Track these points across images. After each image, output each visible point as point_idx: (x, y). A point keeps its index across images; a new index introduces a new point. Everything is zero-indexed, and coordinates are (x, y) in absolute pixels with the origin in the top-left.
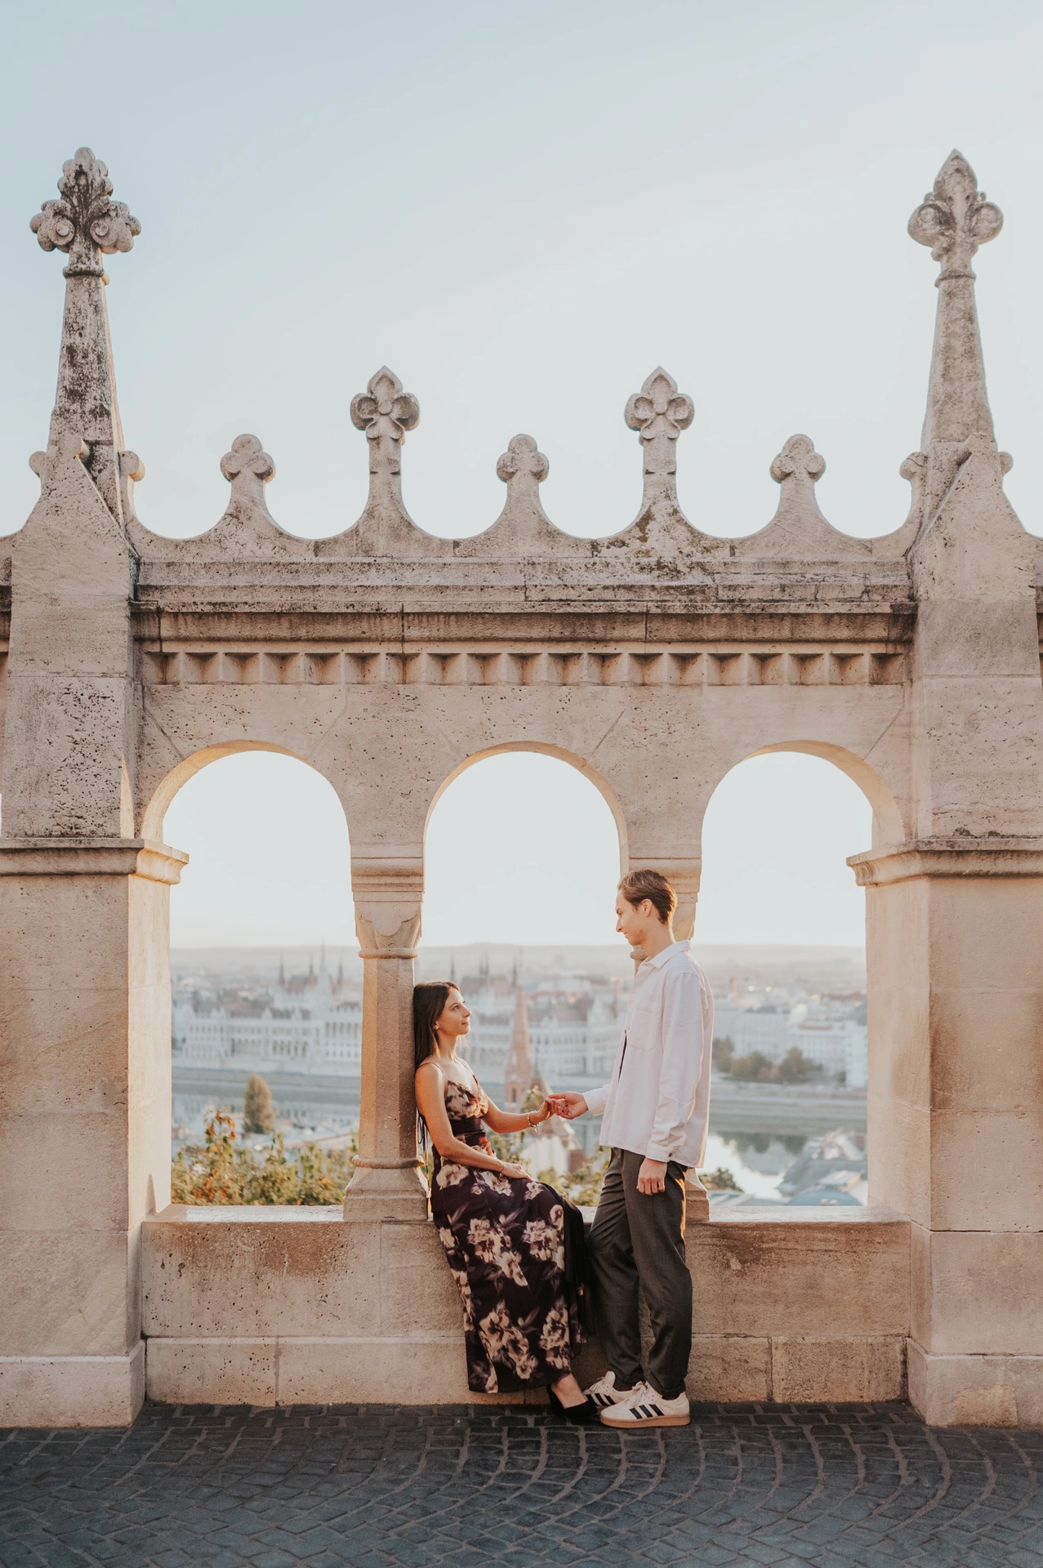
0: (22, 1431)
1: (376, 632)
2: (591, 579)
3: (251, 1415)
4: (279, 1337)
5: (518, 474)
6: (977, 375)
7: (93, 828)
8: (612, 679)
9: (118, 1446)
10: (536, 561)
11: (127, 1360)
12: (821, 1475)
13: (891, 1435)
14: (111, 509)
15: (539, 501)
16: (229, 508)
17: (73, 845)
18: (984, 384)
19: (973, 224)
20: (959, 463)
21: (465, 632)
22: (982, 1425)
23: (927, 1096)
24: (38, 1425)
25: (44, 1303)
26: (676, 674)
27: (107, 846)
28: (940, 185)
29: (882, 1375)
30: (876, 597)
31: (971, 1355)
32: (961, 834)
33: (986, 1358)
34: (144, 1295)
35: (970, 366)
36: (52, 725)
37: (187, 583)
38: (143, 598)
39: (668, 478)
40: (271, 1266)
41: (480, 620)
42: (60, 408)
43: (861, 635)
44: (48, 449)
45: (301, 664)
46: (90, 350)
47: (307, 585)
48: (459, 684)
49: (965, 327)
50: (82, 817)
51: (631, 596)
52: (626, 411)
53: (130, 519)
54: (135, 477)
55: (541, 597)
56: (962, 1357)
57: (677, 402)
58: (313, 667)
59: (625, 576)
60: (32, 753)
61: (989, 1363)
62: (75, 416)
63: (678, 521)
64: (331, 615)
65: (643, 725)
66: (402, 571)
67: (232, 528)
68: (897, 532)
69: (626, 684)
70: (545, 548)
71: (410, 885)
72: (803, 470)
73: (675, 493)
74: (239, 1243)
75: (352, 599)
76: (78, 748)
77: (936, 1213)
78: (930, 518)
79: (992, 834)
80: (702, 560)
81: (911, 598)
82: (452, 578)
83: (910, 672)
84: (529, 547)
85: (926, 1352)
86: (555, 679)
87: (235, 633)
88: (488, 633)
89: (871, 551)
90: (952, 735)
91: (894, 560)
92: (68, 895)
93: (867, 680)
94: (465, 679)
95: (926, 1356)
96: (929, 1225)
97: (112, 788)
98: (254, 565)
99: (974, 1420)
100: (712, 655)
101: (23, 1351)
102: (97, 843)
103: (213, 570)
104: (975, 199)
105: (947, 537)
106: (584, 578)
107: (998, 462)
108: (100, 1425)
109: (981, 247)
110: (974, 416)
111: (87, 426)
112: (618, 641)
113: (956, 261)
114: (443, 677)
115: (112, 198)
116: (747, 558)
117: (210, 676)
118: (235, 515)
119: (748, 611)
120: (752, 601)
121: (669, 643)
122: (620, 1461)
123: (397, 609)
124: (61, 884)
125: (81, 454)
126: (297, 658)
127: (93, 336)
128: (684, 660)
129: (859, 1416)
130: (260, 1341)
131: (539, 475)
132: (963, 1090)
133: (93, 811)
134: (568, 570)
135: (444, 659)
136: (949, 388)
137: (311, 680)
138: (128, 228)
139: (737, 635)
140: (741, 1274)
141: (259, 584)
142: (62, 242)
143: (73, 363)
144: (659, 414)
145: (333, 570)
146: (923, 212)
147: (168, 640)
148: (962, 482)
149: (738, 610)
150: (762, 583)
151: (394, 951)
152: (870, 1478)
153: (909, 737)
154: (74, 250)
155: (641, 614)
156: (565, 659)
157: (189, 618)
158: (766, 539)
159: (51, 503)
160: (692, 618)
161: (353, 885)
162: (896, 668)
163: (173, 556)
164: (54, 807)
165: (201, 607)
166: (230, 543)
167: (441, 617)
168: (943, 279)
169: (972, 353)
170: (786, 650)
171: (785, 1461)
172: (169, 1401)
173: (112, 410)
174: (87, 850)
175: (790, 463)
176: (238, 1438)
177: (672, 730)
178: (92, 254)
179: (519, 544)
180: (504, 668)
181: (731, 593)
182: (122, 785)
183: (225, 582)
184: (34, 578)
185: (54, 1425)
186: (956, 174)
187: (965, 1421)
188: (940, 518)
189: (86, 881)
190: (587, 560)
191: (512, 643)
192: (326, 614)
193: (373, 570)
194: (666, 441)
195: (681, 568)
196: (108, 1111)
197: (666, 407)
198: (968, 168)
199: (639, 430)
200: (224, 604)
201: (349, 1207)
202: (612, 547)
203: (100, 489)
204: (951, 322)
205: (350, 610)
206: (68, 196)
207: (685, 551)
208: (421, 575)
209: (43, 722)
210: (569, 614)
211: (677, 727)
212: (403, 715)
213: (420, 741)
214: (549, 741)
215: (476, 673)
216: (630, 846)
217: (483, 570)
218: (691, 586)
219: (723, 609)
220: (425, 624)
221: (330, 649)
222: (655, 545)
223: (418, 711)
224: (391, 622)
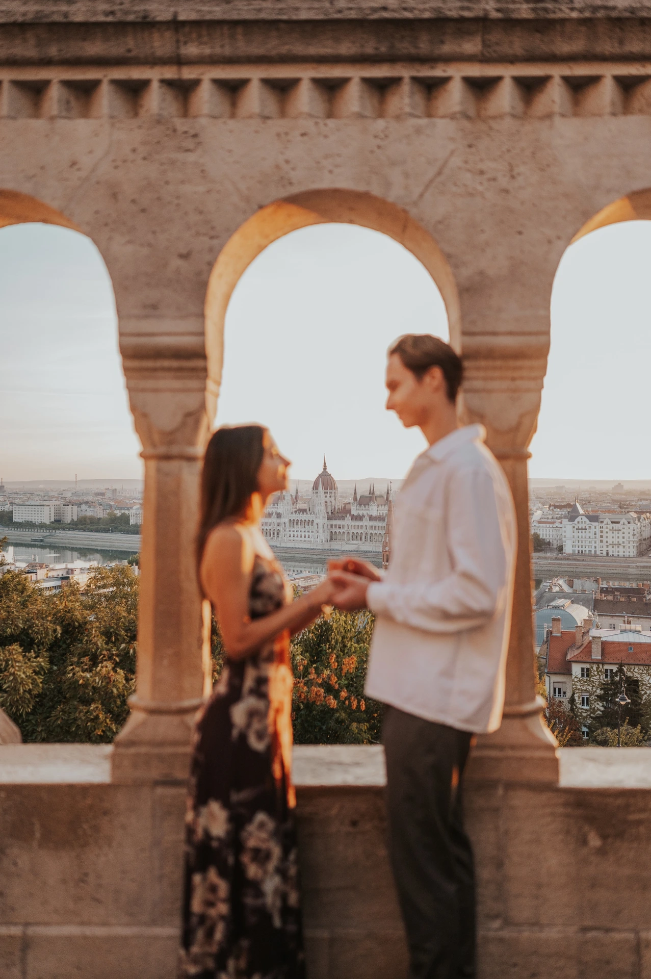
1: (145, 51)
4: (27, 924)
8: (440, 109)
21: (256, 49)
26: (520, 107)
40: (18, 837)
45: (56, 96)
48: (251, 117)
58: (72, 99)
65: (481, 166)
69: (458, 116)
71: (192, 369)
86: (369, 110)
88: (284, 50)
94: (257, 111)
100: (566, 78)
112: (448, 59)
114: (232, 109)
121: (513, 62)
123: (170, 17)
126: (51, 87)
128: (530, 87)
130: (3, 930)
135: (232, 87)
137: (68, 113)
139: (598, 50)
140: (601, 852)
149: (600, 14)
151: (175, 450)
155: (476, 20)
160: (541, 25)
161: (127, 370)
167: (225, 27)
177: (515, 173)
180: (306, 98)
191: (314, 65)
201: (117, 763)
205: (110, 19)
210: (387, 20)
211: (522, 169)
212: (181, 156)
213: (201, 189)
214: (361, 188)
215: (272, 106)
216: (462, 318)
219: (581, 12)
220: (205, 38)
221: (91, 74)
223: (199, 151)
224: (162, 35)
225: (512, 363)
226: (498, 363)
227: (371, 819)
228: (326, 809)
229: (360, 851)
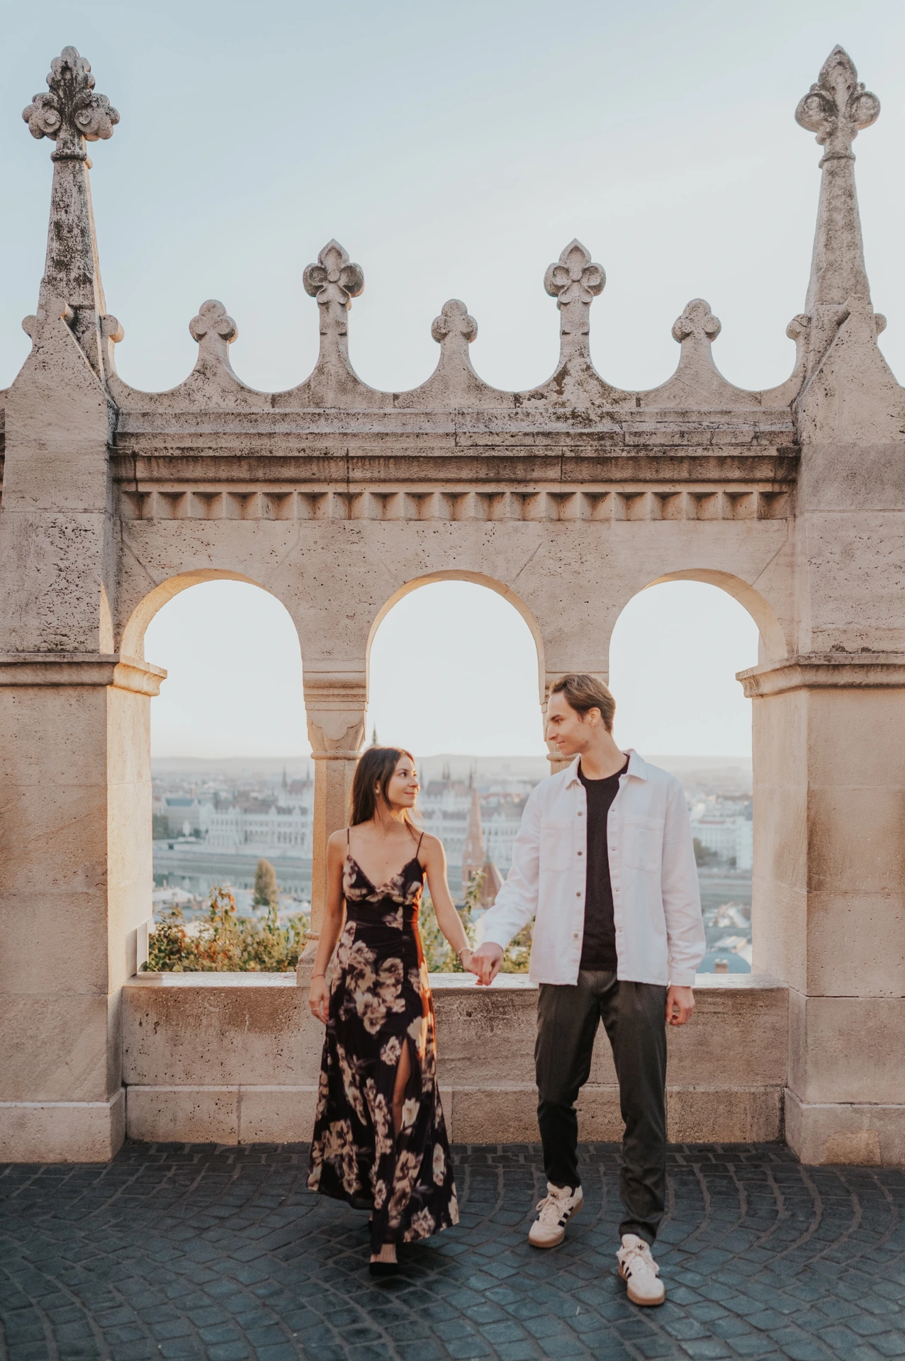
0: (16, 1166)
1: (325, 474)
2: (513, 427)
3: (217, 1153)
4: (240, 1085)
5: (450, 334)
6: (855, 245)
7: (76, 645)
8: (532, 515)
9: (98, 1180)
10: (466, 411)
11: (108, 1105)
12: (709, 1210)
13: (769, 1173)
14: (93, 366)
15: (468, 359)
16: (197, 365)
17: (58, 660)
18: (862, 253)
19: (853, 111)
20: (839, 323)
21: (402, 474)
22: (849, 1164)
23: (805, 879)
24: (31, 1161)
25: (36, 1056)
26: (588, 511)
27: (87, 660)
28: (824, 76)
29: (762, 1120)
30: (764, 442)
31: (840, 1103)
32: (837, 650)
33: (854, 1106)
34: (125, 1049)
35: (850, 238)
36: (40, 554)
37: (159, 431)
38: (121, 444)
39: (582, 337)
40: (234, 1025)
41: (415, 463)
42: (48, 276)
43: (751, 476)
44: (38, 312)
45: (259, 503)
46: (74, 225)
47: (264, 432)
48: (398, 519)
49: (845, 202)
50: (66, 635)
51: (549, 442)
52: (546, 279)
53: (110, 375)
54: (115, 339)
55: (469, 443)
56: (833, 1106)
57: (590, 270)
58: (270, 505)
59: (543, 425)
60: (22, 579)
61: (856, 1111)
62: (61, 284)
63: (590, 376)
64: (285, 458)
65: (558, 555)
66: (348, 420)
67: (200, 383)
68: (784, 385)
69: (544, 520)
70: (473, 400)
71: (355, 696)
72: (701, 330)
73: (589, 352)
74: (207, 1005)
75: (303, 445)
76: (63, 574)
77: (811, 981)
78: (813, 372)
79: (865, 650)
80: (611, 410)
81: (796, 442)
82: (391, 426)
83: (793, 508)
84: (458, 400)
85: (801, 1101)
86: (481, 515)
87: (201, 475)
88: (422, 475)
89: (760, 402)
90: (831, 563)
91: (781, 410)
92: (54, 702)
93: (755, 515)
94: (403, 515)
95: (801, 1105)
96: (804, 991)
97: (92, 610)
98: (219, 415)
99: (842, 1159)
100: (620, 494)
101: (18, 1098)
102: (79, 658)
103: (183, 419)
104: (855, 88)
105: (827, 388)
106: (507, 426)
107: (873, 321)
108: (84, 1161)
109: (860, 132)
110: (853, 281)
111: (72, 292)
112: (536, 481)
113: (838, 145)
114: (384, 513)
115: (93, 92)
116: (650, 408)
117: (180, 514)
118: (202, 371)
119: (651, 454)
120: (654, 445)
121: (582, 483)
122: (532, 1196)
123: (343, 453)
124: (49, 694)
125: (65, 316)
126: (255, 497)
127: (77, 213)
128: (595, 499)
129: (742, 1156)
130: (224, 1089)
131: (469, 336)
132: (836, 875)
133: (76, 630)
134: (494, 419)
135: (384, 498)
136: (832, 258)
137: (268, 516)
138: (108, 117)
139: (642, 476)
141: (223, 432)
142: (50, 130)
143: (59, 237)
144: (574, 281)
145: (288, 419)
146: (809, 101)
147: (143, 480)
148: (842, 338)
149: (642, 454)
150: (664, 430)
151: (341, 753)
152: (752, 1213)
153: (791, 565)
154: (61, 137)
155: (557, 457)
156: (490, 497)
157: (161, 462)
158: (667, 392)
159: (38, 361)
160: (602, 461)
161: (306, 696)
162: (781, 505)
163: (148, 407)
164: (42, 626)
165: (171, 451)
166: (198, 396)
167: (382, 460)
168: (826, 160)
169: (852, 226)
170: (684, 489)
171: (677, 1196)
172: (147, 1139)
173: (94, 278)
174: (70, 664)
175: (691, 325)
176: (203, 1174)
177: (583, 560)
178: (76, 140)
179: (451, 396)
180: (437, 506)
181: (636, 439)
182: (101, 608)
183: (192, 430)
184: (25, 426)
185: (44, 1161)
186: (838, 67)
187: (835, 1161)
188: (821, 371)
189: (70, 691)
190: (510, 411)
191: (444, 484)
192: (281, 457)
193: (322, 420)
194: (580, 305)
195: (593, 417)
196: (90, 891)
197: (581, 275)
198: (849, 62)
199: (557, 295)
200: (191, 449)
201: (301, 976)
202: (532, 399)
203: (83, 348)
204: (833, 198)
205: (302, 454)
206: (55, 89)
207: (597, 403)
208: (364, 423)
209: (32, 551)
210: (494, 457)
211: (589, 557)
212: (349, 547)
213: (363, 570)
214: (476, 570)
215: (412, 511)
216: (546, 662)
217: (419, 419)
218: (601, 433)
219: (629, 452)
220: (367, 467)
221: (285, 489)
222: (571, 397)
223: (362, 544)
224: (337, 465)
227: (481, 1011)
228: (450, 1005)
229: (474, 1033)
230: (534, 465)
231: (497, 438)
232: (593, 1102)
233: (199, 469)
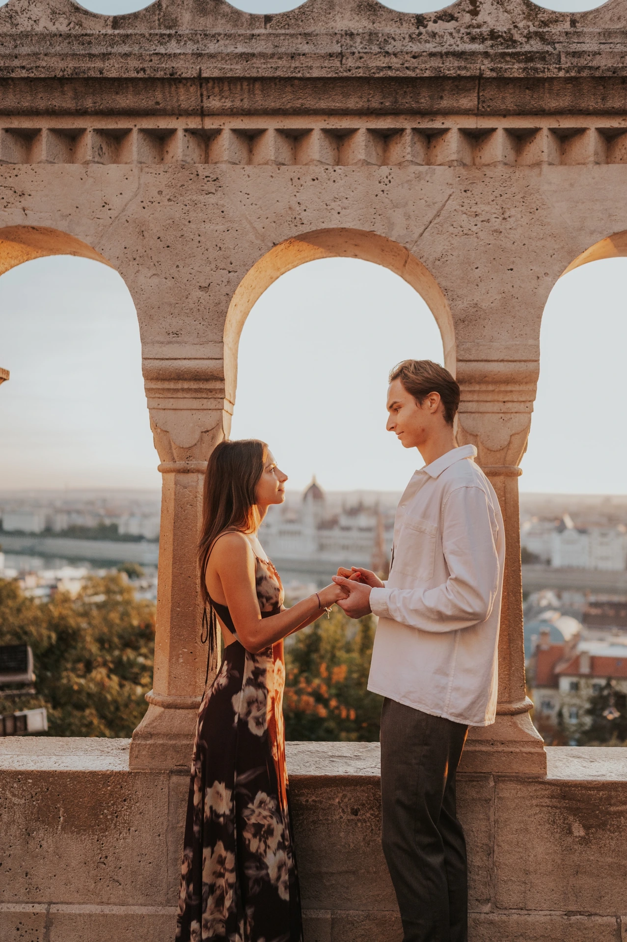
1: (172, 104)
2: (415, 48)
4: (50, 903)
8: (439, 158)
10: (355, 33)
21: (272, 103)
26: (511, 156)
40: (43, 822)
41: (289, 89)
45: (89, 143)
47: (98, 53)
48: (267, 164)
55: (359, 64)
58: (104, 144)
59: (454, 45)
64: (120, 81)
65: (475, 209)
66: (206, 41)
67: (24, 3)
69: (455, 163)
70: (365, 21)
71: (210, 391)
75: (145, 65)
80: (540, 31)
82: (260, 47)
86: (374, 158)
87: (13, 104)
88: (298, 104)
94: (273, 158)
98: (44, 37)
100: (553, 130)
112: (446, 113)
114: (249, 156)
116: (589, 29)
120: (601, 66)
121: (505, 116)
123: (195, 75)
126: (85, 135)
128: (521, 138)
130: (29, 908)
135: (250, 136)
137: (101, 159)
139: (583, 105)
140: (585, 841)
141: (45, 52)
145: (130, 40)
149: (585, 74)
150: (610, 51)
151: (191, 464)
155: (472, 78)
156: (386, 135)
158: (610, 12)
160: (532, 83)
161: (148, 390)
166: (22, 18)
167: (245, 84)
177: (506, 215)
179: (337, 18)
180: (317, 146)
181: (575, 60)
183: (7, 52)
190: (412, 32)
191: (326, 118)
192: (114, 80)
193: (173, 40)
195: (517, 37)
201: (135, 753)
202: (439, 21)
205: (141, 75)
207: (521, 25)
208: (226, 46)
210: (391, 79)
211: (513, 212)
212: (202, 198)
213: (220, 227)
214: (367, 228)
215: (285, 153)
216: (458, 346)
217: (295, 41)
218: (530, 52)
219: (567, 72)
220: (227, 93)
221: (122, 124)
222: (488, 19)
223: (219, 194)
224: (188, 90)
225: (503, 388)
226: (491, 388)
227: (371, 808)
228: (329, 799)
229: (361, 838)
230: (444, 90)
231: (394, 60)
232: (521, 935)
233: (11, 96)
